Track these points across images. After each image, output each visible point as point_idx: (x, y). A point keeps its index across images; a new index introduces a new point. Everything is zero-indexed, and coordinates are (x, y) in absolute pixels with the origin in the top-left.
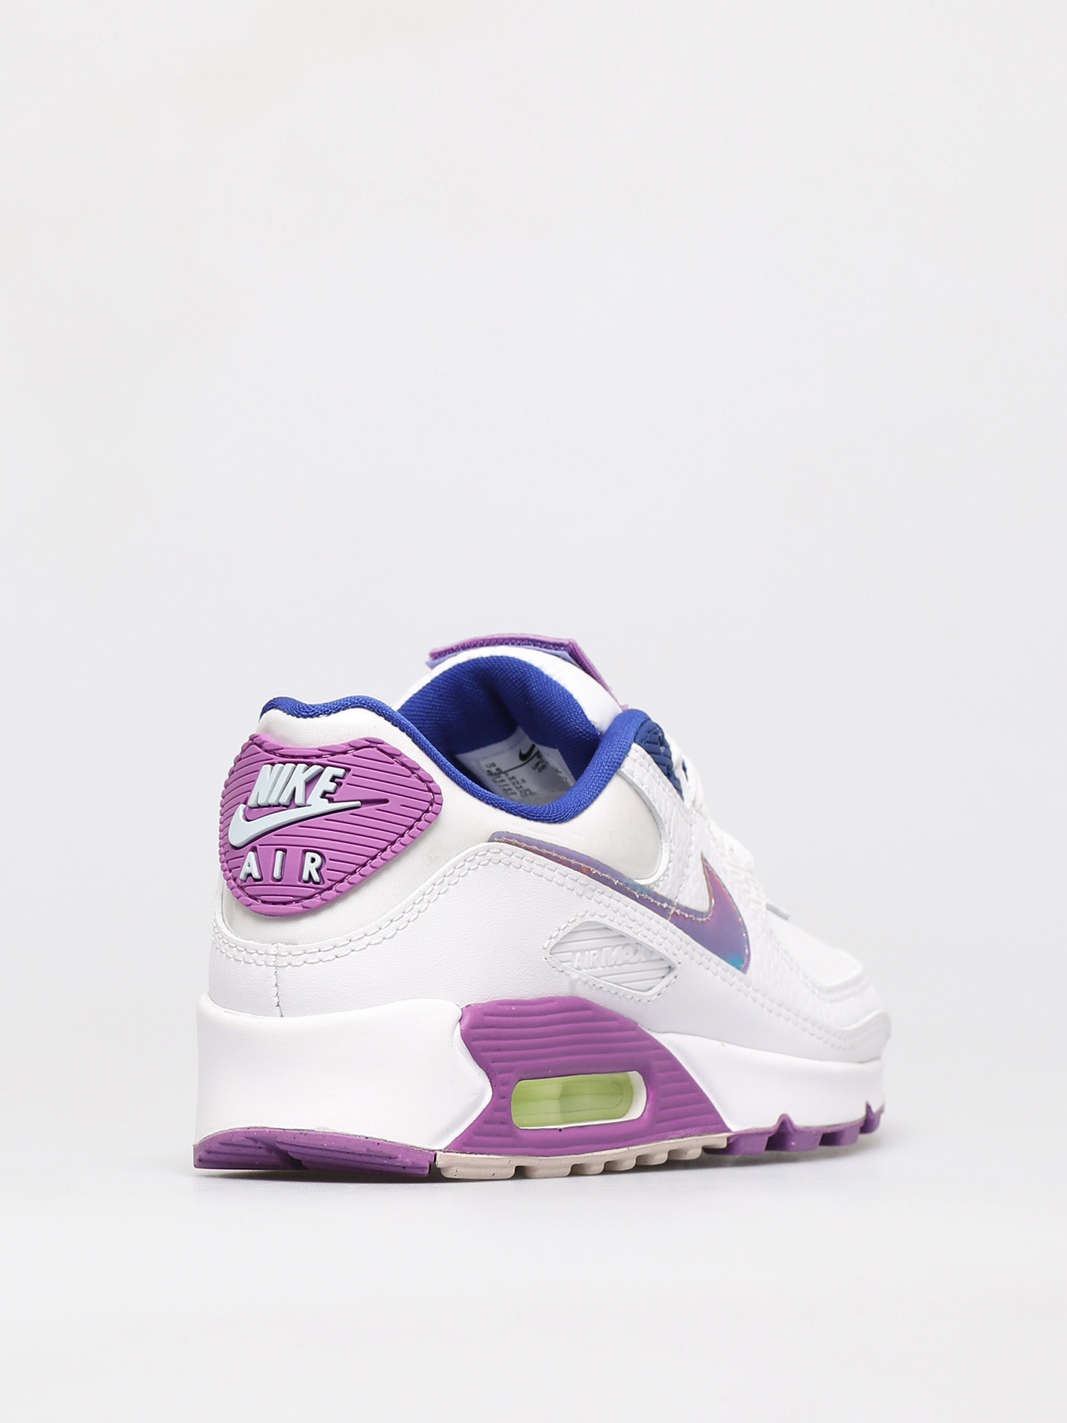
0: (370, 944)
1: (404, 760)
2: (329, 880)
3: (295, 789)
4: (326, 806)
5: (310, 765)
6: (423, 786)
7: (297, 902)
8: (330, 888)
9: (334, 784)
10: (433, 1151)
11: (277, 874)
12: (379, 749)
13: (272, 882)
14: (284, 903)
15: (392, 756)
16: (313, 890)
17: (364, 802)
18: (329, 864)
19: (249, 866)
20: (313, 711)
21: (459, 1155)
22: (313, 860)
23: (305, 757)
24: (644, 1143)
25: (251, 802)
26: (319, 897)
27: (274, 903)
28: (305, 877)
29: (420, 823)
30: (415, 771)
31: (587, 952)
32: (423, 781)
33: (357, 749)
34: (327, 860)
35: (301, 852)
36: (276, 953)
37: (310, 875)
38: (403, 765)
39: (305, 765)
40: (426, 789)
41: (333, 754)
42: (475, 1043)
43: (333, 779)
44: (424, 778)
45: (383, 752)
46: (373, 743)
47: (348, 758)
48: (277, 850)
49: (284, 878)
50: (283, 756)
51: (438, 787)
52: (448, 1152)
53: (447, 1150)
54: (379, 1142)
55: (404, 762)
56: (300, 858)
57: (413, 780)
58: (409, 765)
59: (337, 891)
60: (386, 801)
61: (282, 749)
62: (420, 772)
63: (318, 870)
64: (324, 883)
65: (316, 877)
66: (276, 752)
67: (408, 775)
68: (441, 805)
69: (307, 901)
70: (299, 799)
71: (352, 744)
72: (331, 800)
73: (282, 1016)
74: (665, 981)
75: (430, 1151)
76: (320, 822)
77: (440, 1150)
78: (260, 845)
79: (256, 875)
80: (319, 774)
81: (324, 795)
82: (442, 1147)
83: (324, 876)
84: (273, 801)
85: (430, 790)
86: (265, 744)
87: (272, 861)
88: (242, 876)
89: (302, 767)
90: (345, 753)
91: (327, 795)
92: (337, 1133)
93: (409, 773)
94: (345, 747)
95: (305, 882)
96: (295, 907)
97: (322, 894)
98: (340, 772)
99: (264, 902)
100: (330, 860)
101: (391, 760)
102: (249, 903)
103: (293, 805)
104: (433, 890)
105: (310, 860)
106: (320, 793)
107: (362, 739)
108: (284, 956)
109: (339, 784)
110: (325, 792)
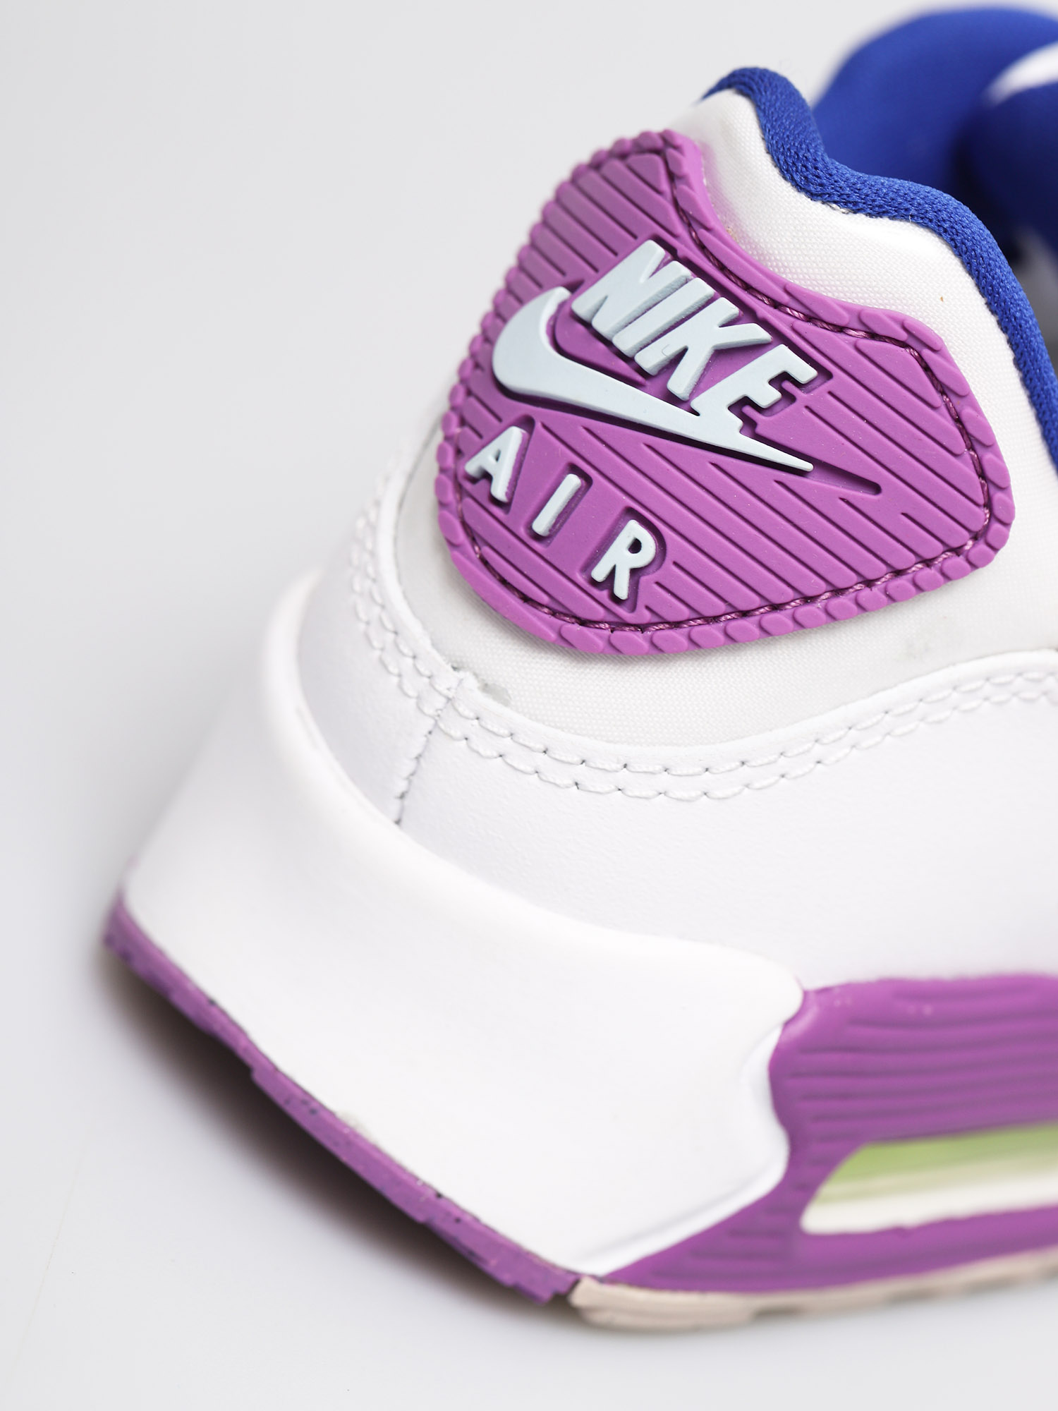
0: (665, 793)
1: (966, 412)
2: (647, 608)
3: (685, 350)
4: (729, 433)
5: (748, 314)
6: (980, 492)
7: (554, 613)
8: (642, 628)
9: (775, 395)
10: (576, 1273)
11: (542, 524)
12: (920, 359)
13: (522, 532)
14: (526, 599)
15: (943, 389)
16: (601, 610)
17: (823, 469)
18: (670, 573)
19: (497, 459)
20: (821, 185)
21: (634, 1292)
22: (636, 547)
23: (747, 287)
25: (582, 305)
26: (608, 632)
27: (504, 582)
28: (599, 573)
29: (927, 571)
30: (977, 447)
32: (984, 478)
33: (873, 335)
34: (668, 563)
35: (619, 510)
36: (451, 695)
37: (612, 575)
38: (958, 420)
39: (734, 310)
40: (981, 501)
41: (811, 318)
43: (780, 380)
44: (990, 473)
45: (927, 369)
47: (841, 346)
48: (574, 469)
49: (556, 539)
50: (702, 247)
51: (1010, 510)
52: (610, 1283)
53: (611, 1278)
55: (964, 418)
56: (609, 522)
57: (964, 470)
58: (971, 428)
59: (653, 644)
60: (876, 488)
61: (708, 229)
62: (987, 457)
63: (635, 572)
64: (633, 608)
65: (622, 590)
66: (695, 225)
67: (957, 451)
68: (995, 550)
69: (577, 627)
70: (679, 383)
71: (865, 320)
72: (750, 427)
73: (398, 822)
75: (569, 1272)
76: (699, 462)
77: (591, 1276)
78: (545, 427)
79: (500, 489)
80: (752, 350)
81: (742, 406)
82: (601, 1272)
83: (640, 594)
84: (625, 342)
85: (988, 504)
86: (685, 188)
87: (547, 486)
88: (472, 467)
89: (726, 308)
90: (841, 329)
91: (748, 410)
93: (959, 444)
94: (845, 319)
95: (594, 583)
96: (539, 619)
97: (617, 633)
98: (804, 372)
99: (485, 562)
100: (675, 564)
101: (936, 398)
102: (454, 541)
103: (657, 383)
104: (878, 723)
105: (629, 541)
106: (735, 397)
108: (460, 715)
109: (788, 398)
110: (746, 401)
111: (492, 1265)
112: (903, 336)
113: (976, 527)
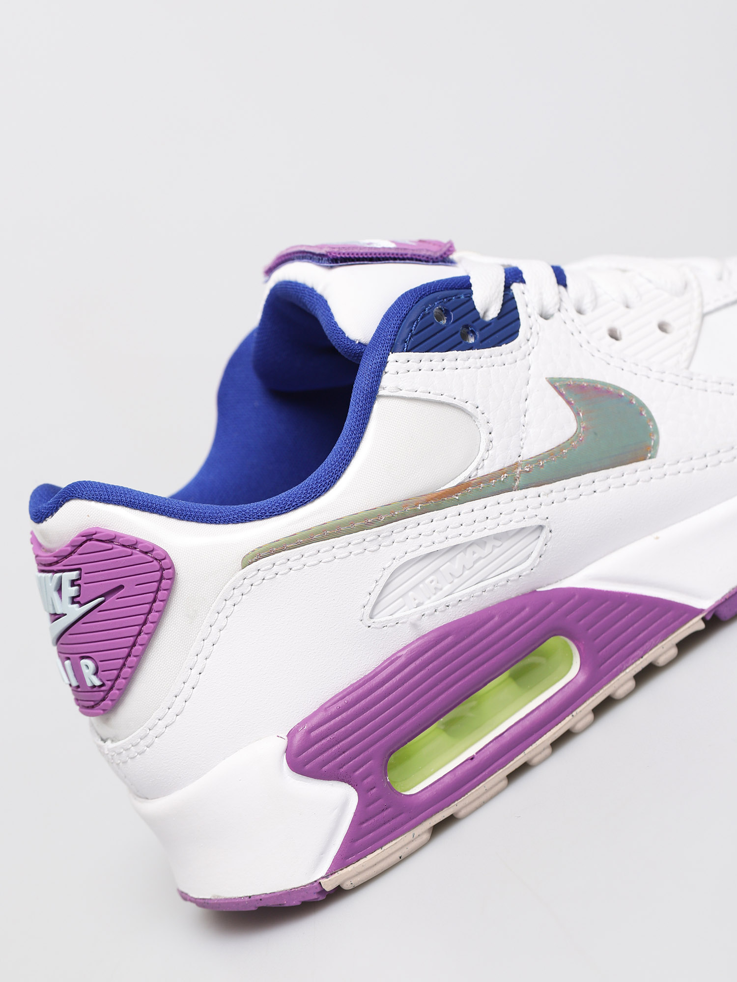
2: (108, 681)
3: (52, 599)
4: (78, 610)
5: (53, 573)
6: (148, 558)
7: (97, 705)
8: (111, 688)
9: (77, 588)
10: (315, 881)
12: (95, 540)
16: (100, 693)
17: (105, 595)
18: (101, 665)
21: (345, 870)
22: (88, 667)
24: (592, 695)
26: (108, 699)
28: (89, 683)
29: (160, 594)
31: (421, 586)
32: (146, 553)
33: (79, 547)
34: (98, 663)
35: (79, 660)
37: (91, 681)
38: (122, 545)
41: (64, 557)
42: (307, 767)
43: (73, 583)
45: (99, 541)
46: (89, 537)
47: (76, 558)
52: (332, 874)
53: (331, 873)
54: (260, 898)
57: (138, 556)
59: (119, 689)
60: (121, 587)
62: (139, 546)
63: (95, 674)
64: (105, 685)
65: (97, 681)
67: (130, 554)
69: (102, 703)
70: (58, 608)
71: (73, 544)
72: (80, 604)
74: (542, 539)
75: (312, 883)
76: (81, 626)
77: (323, 878)
80: (61, 581)
81: (72, 600)
82: (323, 874)
83: (102, 679)
85: (155, 559)
90: (71, 554)
92: (227, 899)
93: (129, 551)
94: (69, 548)
95: (91, 687)
97: (109, 696)
98: (74, 575)
100: (101, 661)
101: (109, 546)
105: (85, 667)
106: (69, 600)
107: (78, 536)
109: (79, 585)
110: (73, 598)
111: (286, 903)
112: (85, 538)
113: (158, 568)
